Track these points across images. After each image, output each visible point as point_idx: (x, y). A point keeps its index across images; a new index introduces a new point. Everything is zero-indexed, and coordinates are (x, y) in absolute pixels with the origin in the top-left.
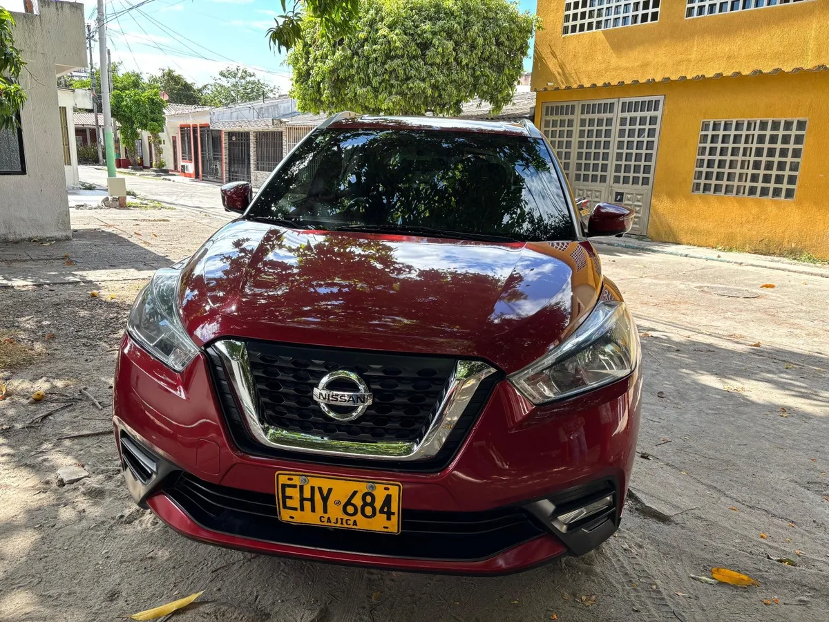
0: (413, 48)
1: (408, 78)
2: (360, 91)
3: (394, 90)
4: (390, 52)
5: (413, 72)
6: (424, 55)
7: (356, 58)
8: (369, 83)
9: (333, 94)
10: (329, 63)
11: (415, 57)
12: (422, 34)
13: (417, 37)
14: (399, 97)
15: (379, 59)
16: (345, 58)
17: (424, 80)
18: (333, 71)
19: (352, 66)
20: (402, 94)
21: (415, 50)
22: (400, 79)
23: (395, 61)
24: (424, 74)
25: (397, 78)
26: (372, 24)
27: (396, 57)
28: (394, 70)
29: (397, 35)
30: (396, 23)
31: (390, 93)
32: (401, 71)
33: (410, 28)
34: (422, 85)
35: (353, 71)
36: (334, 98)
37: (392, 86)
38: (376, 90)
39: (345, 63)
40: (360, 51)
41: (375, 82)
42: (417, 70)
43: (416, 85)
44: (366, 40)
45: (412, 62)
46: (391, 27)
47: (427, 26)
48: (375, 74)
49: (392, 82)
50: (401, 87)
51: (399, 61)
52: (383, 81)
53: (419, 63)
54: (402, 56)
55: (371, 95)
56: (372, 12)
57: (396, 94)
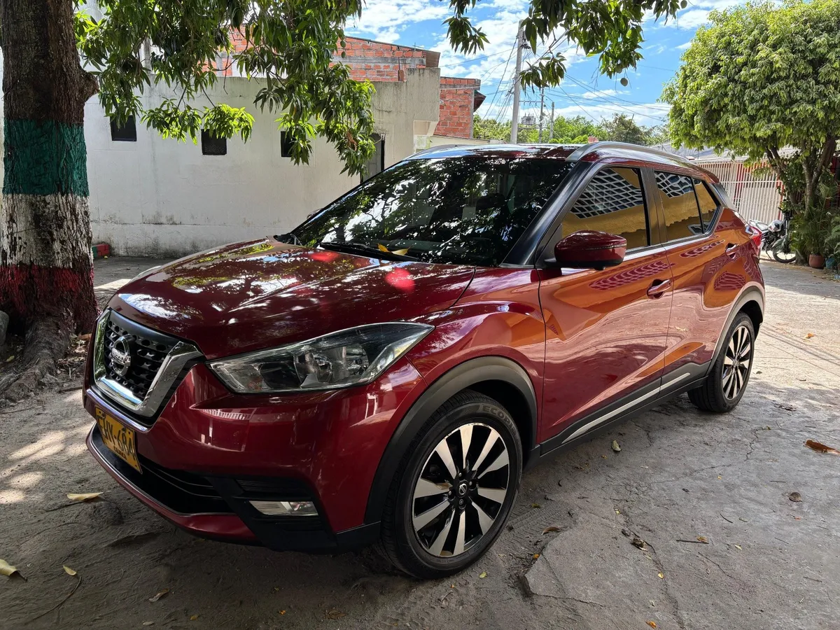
0: (802, 67)
1: (793, 102)
2: (731, 120)
3: (774, 117)
4: (772, 73)
5: (799, 95)
6: (816, 73)
7: (731, 85)
8: (745, 111)
9: (707, 127)
10: (702, 93)
11: (804, 77)
12: (815, 49)
13: (808, 54)
14: (779, 124)
15: (759, 84)
16: (719, 86)
17: (813, 102)
18: (705, 102)
19: (726, 95)
20: (785, 121)
21: (805, 68)
22: (783, 103)
23: (777, 84)
24: (814, 95)
25: (778, 103)
26: (754, 46)
27: (779, 78)
28: (775, 94)
29: (780, 54)
30: (783, 40)
31: (769, 121)
32: (783, 94)
33: (800, 45)
34: (810, 107)
35: (726, 100)
36: (707, 131)
37: (773, 113)
38: (752, 119)
39: (720, 92)
40: (736, 77)
41: (751, 109)
42: (805, 91)
43: (803, 108)
44: (745, 64)
45: (799, 83)
46: (775, 47)
47: (822, 39)
48: (752, 100)
49: (771, 108)
50: (783, 112)
51: (782, 84)
52: (761, 107)
53: (809, 83)
54: (787, 77)
55: (745, 124)
56: (756, 32)
57: (777, 121)
